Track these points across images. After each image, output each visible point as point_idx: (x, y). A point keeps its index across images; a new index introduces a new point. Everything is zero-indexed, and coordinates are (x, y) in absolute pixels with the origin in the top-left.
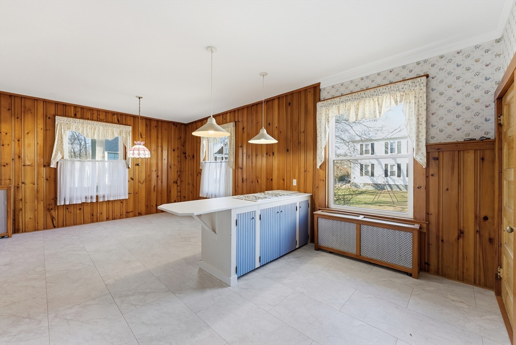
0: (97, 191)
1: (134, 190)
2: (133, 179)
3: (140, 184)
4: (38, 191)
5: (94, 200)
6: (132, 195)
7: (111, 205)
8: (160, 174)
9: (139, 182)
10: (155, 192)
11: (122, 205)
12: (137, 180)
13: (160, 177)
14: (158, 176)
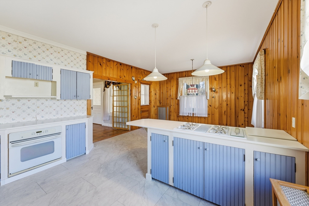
0: (193, 111)
1: (212, 112)
2: (211, 106)
3: (215, 109)
4: (175, 109)
5: (192, 115)
6: (210, 115)
7: (199, 119)
8: (229, 103)
9: (214, 108)
10: (226, 116)
11: (205, 120)
12: (213, 107)
13: (229, 106)
14: (227, 105)
